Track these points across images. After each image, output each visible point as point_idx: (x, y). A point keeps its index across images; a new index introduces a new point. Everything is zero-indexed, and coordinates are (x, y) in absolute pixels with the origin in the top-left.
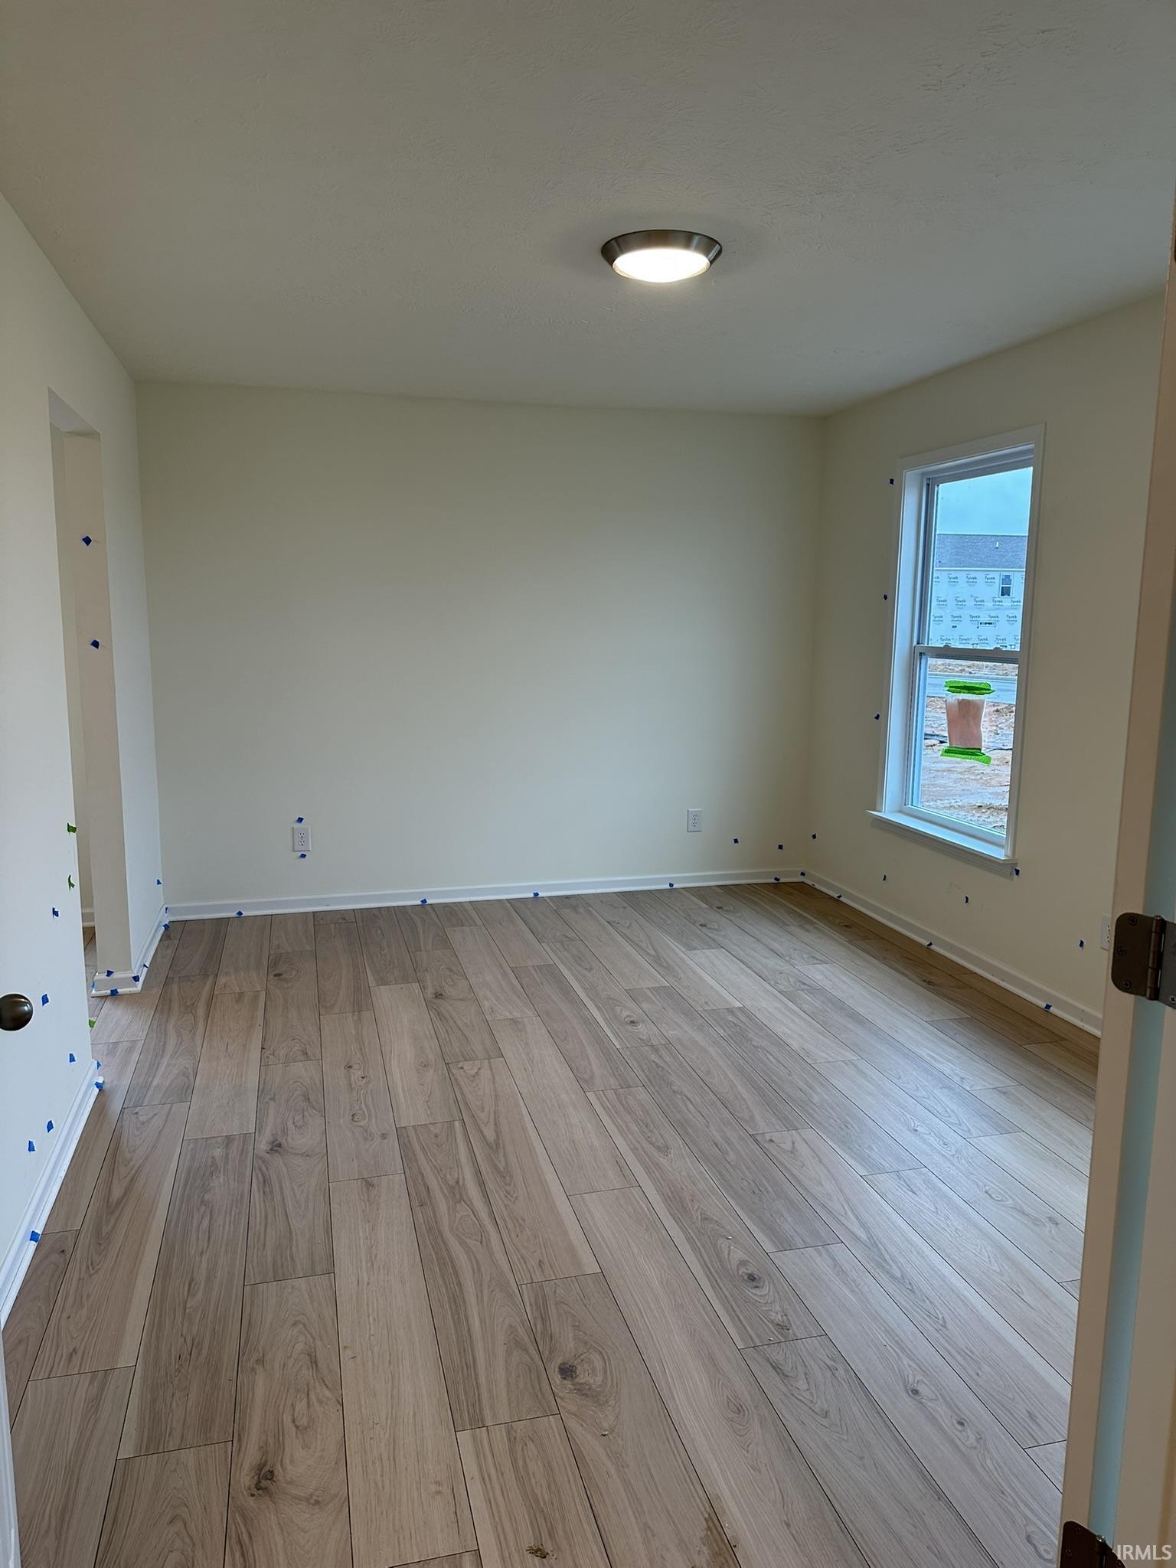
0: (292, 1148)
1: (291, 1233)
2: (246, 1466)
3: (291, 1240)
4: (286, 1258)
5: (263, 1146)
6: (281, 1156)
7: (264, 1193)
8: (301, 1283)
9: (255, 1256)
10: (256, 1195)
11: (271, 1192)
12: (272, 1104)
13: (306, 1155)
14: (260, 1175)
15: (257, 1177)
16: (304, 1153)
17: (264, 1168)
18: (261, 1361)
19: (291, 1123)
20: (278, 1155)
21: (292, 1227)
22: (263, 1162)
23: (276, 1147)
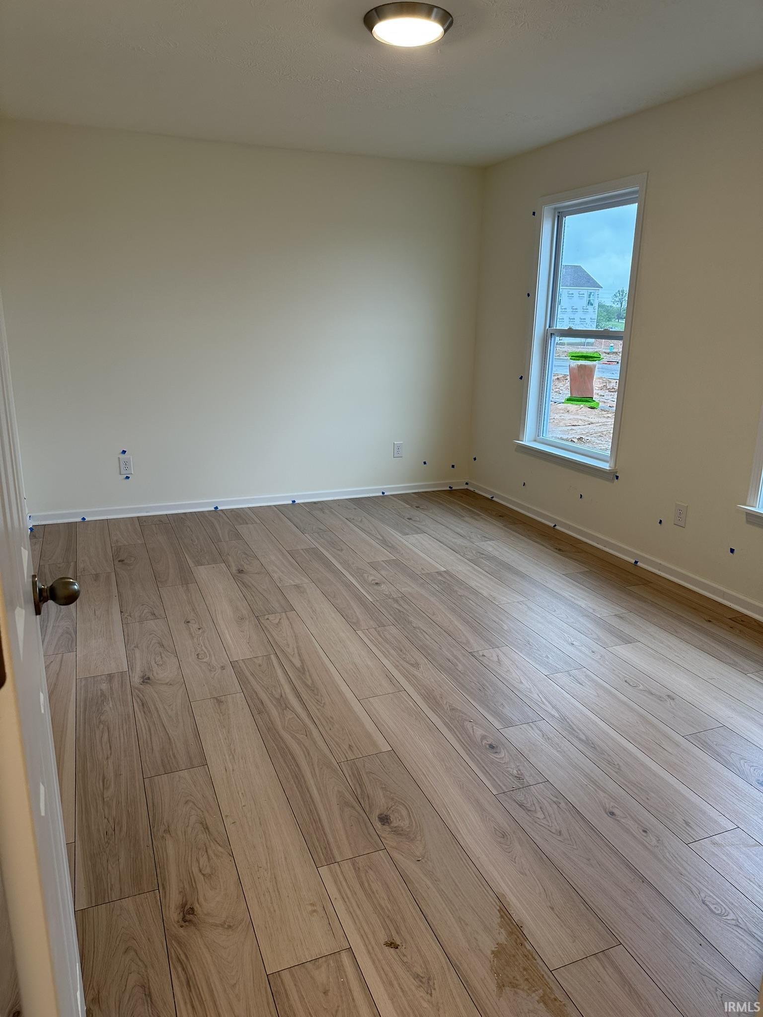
0: (158, 680)
1: (170, 739)
2: (173, 906)
3: (170, 742)
4: (170, 757)
5: (136, 679)
6: (151, 686)
7: (144, 712)
8: (185, 773)
9: (147, 757)
10: (139, 715)
11: (150, 712)
12: (137, 652)
13: (169, 684)
14: (138, 700)
15: (137, 702)
16: (168, 683)
17: (141, 695)
18: (167, 831)
19: (154, 662)
20: (149, 685)
21: (170, 735)
22: (139, 691)
23: (146, 680)
